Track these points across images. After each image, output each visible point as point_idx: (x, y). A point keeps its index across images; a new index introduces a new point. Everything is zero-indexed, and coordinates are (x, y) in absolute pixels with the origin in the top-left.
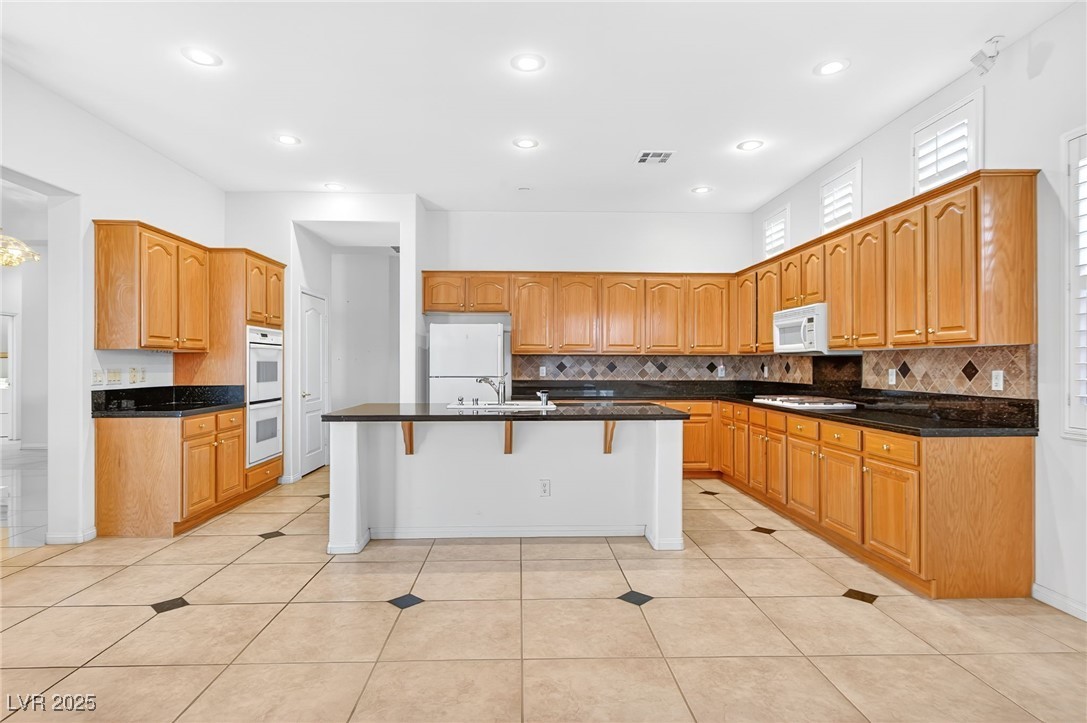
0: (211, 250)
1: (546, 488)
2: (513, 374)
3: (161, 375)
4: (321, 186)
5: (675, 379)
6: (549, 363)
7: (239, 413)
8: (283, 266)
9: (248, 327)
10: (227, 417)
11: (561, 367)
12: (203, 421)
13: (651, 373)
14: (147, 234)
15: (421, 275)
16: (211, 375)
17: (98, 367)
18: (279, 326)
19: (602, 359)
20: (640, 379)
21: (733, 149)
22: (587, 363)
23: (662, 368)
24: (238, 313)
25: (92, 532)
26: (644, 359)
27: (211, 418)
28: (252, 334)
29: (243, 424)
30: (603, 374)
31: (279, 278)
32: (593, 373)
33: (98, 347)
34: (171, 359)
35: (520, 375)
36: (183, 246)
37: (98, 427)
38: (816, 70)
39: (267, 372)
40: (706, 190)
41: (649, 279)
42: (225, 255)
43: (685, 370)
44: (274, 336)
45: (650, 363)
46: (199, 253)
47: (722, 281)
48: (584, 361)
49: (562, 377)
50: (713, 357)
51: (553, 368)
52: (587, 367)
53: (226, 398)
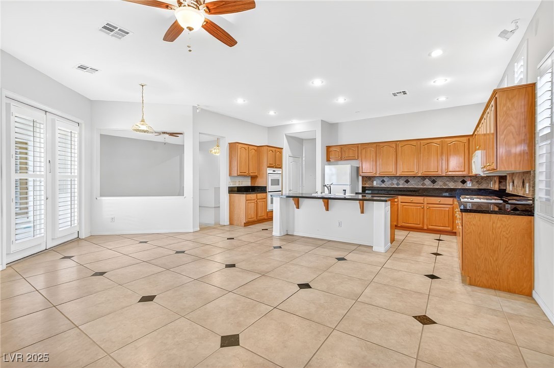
0: (259, 146)
1: (340, 224)
2: (363, 184)
3: (247, 183)
4: (290, 122)
5: (442, 187)
6: (377, 180)
7: (265, 194)
8: (282, 149)
9: (268, 169)
10: (260, 195)
11: (383, 181)
12: (252, 196)
13: (428, 184)
14: (240, 145)
15: (326, 148)
16: (259, 183)
17: (230, 181)
18: (281, 168)
19: (403, 178)
20: (422, 187)
21: (431, 83)
22: (395, 180)
23: (434, 182)
24: (265, 164)
25: (228, 223)
26: (424, 178)
27: (255, 195)
28: (270, 171)
29: (266, 198)
30: (403, 184)
31: (281, 153)
32: (398, 184)
33: (230, 176)
34: (250, 178)
35: (365, 184)
36: (250, 147)
37: (230, 196)
38: (430, 55)
39: (276, 182)
40: (445, 99)
41: (422, 141)
42: (262, 148)
43: (447, 183)
44: (278, 171)
45: (427, 180)
46: (256, 148)
47: (465, 140)
48: (394, 179)
49: (383, 185)
50: (464, 177)
51: (379, 182)
52: (395, 181)
53: (263, 190)
